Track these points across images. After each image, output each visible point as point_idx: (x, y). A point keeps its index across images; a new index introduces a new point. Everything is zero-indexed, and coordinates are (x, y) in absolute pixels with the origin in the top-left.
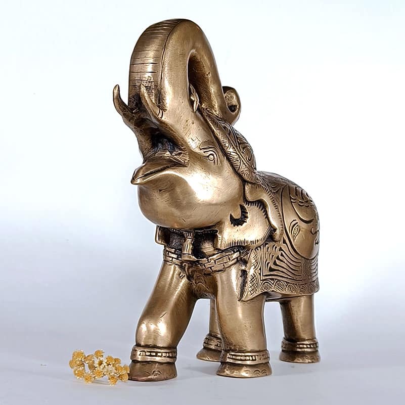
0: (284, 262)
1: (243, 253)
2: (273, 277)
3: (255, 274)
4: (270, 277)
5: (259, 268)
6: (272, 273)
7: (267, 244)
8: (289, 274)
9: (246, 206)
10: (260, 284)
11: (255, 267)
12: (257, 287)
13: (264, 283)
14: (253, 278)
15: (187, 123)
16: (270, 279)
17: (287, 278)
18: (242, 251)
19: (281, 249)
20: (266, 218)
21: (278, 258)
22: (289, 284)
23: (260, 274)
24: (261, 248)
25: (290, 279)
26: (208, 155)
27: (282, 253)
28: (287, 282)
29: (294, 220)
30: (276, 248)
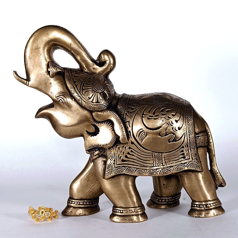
0: (135, 156)
1: (102, 151)
2: (125, 165)
3: (110, 163)
4: (122, 165)
5: (114, 160)
6: (123, 163)
7: (118, 145)
8: (139, 163)
9: (97, 125)
10: (114, 169)
11: (111, 160)
12: (112, 171)
13: (117, 169)
14: (109, 166)
15: (46, 85)
16: (122, 166)
17: (138, 166)
18: (101, 150)
19: (130, 148)
20: (112, 130)
21: (128, 153)
22: (139, 169)
23: (114, 164)
24: (113, 148)
25: (140, 166)
26: (59, 100)
27: (131, 150)
28: (136, 168)
29: (141, 129)
30: (125, 147)
